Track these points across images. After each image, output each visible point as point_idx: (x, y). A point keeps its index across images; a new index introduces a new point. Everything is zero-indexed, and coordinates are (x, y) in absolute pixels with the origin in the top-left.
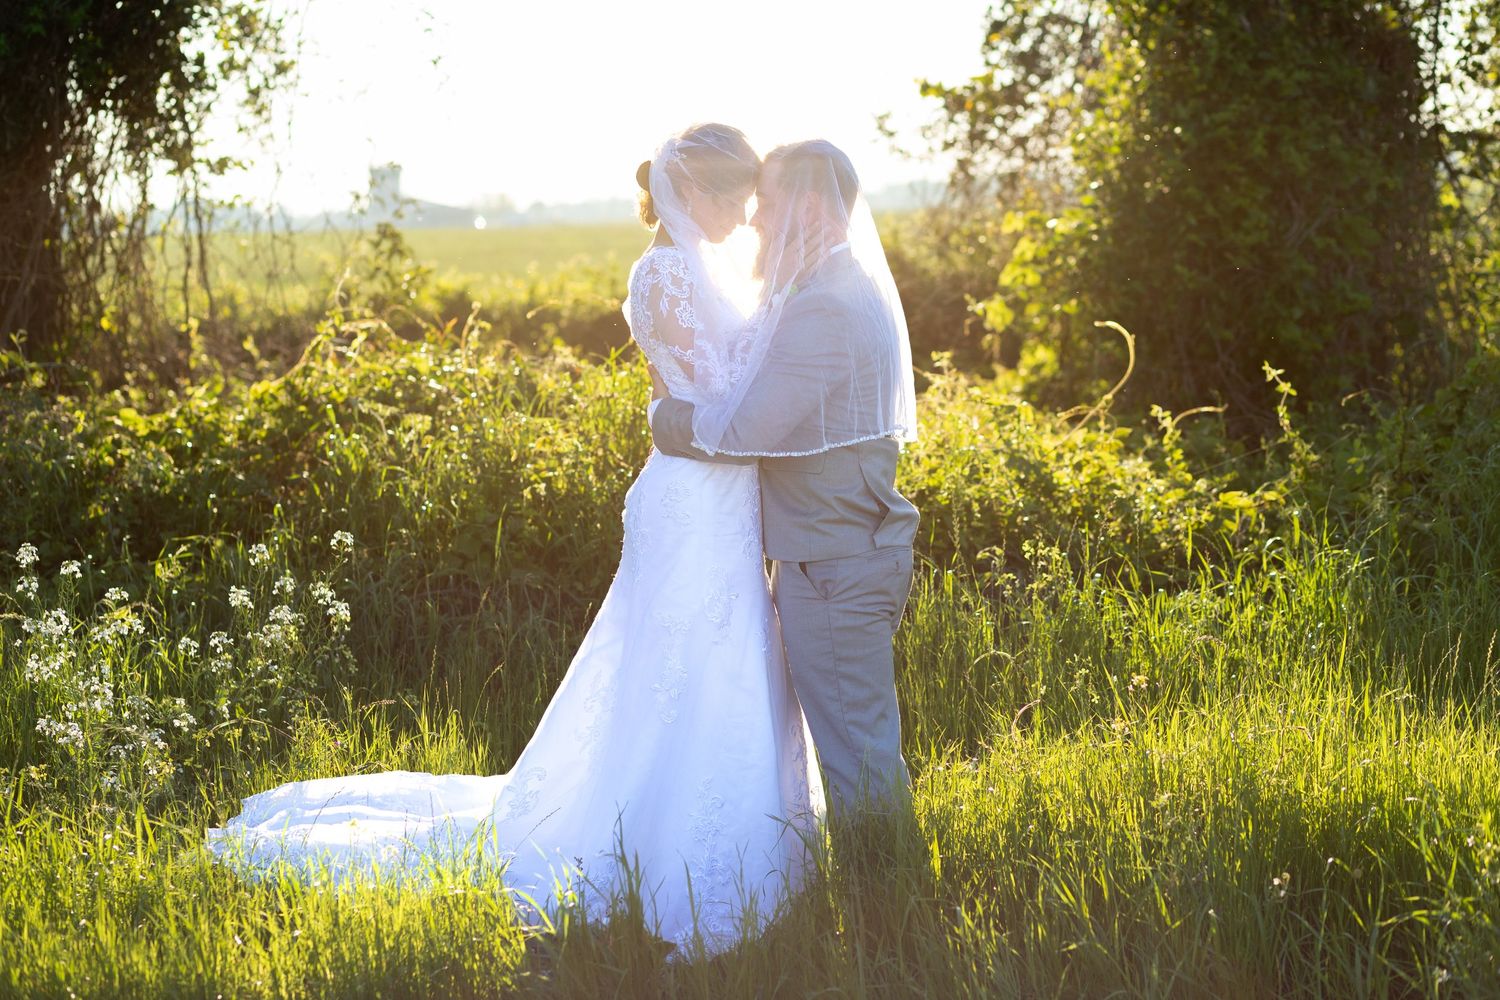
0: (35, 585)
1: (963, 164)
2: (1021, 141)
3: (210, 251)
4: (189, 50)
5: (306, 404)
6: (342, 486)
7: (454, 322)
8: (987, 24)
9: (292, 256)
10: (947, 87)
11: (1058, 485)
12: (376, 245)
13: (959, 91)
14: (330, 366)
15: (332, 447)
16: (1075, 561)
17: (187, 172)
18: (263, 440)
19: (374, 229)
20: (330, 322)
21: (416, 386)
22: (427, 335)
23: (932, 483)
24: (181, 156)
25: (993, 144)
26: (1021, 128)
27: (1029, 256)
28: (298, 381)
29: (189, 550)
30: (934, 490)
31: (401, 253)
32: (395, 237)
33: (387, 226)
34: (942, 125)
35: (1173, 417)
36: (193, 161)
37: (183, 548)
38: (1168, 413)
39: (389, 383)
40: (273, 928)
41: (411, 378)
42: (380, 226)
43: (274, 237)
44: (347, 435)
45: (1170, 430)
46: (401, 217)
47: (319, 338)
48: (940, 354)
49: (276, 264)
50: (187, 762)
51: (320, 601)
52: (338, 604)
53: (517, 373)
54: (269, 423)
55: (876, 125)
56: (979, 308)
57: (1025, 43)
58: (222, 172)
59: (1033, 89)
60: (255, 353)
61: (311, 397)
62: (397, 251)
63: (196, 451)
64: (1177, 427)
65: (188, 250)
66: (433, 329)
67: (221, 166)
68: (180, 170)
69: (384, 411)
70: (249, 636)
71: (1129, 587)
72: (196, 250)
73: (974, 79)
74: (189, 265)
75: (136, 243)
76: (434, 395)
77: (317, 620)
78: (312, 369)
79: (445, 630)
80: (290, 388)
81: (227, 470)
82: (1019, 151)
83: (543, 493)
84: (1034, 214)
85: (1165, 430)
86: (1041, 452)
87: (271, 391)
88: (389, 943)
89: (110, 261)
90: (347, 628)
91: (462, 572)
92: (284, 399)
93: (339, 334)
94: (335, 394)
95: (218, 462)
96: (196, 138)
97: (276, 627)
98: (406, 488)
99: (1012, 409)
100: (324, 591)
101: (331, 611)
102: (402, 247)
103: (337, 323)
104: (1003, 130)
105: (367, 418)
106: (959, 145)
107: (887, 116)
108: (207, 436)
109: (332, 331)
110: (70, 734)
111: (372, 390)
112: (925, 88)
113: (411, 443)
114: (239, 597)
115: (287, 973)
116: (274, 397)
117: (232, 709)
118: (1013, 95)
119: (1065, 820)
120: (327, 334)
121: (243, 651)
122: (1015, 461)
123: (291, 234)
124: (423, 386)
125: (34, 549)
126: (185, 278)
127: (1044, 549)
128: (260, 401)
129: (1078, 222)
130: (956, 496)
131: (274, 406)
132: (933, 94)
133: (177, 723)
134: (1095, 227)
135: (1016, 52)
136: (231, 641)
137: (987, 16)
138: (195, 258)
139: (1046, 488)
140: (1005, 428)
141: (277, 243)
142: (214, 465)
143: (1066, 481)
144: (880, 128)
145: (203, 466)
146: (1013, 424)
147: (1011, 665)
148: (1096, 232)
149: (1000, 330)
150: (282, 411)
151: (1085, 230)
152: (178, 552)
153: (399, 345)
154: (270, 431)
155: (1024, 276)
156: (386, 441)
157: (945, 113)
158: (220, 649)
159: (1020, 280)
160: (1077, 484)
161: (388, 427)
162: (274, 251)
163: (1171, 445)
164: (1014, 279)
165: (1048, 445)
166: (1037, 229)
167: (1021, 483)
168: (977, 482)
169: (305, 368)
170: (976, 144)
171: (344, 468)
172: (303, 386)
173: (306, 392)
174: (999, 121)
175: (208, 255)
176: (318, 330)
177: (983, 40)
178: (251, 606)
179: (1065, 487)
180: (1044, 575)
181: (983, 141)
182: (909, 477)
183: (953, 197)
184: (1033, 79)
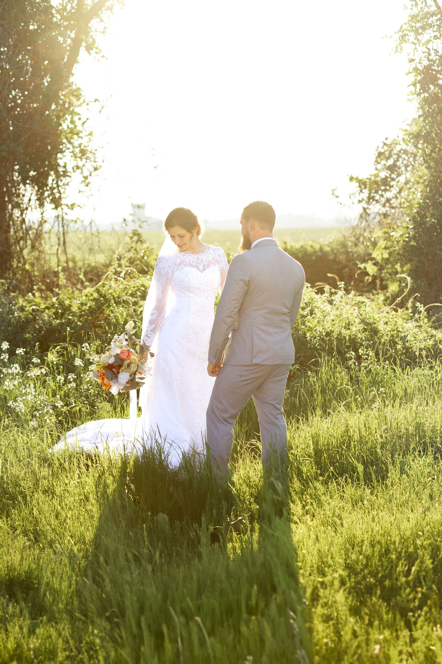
0: (7, 357)
1: (365, 209)
2: (388, 200)
3: (67, 239)
4: (61, 162)
5: (103, 297)
8: (377, 155)
9: (99, 242)
10: (360, 178)
11: (379, 331)
12: (131, 238)
13: (365, 180)
14: (113, 283)
15: (113, 313)
16: (377, 354)
17: (59, 208)
18: (88, 310)
19: (131, 232)
20: (113, 267)
23: (333, 329)
24: (57, 202)
25: (377, 201)
26: (388, 195)
27: (383, 246)
28: (101, 289)
29: (61, 348)
30: (332, 332)
32: (139, 235)
33: (136, 230)
34: (357, 193)
35: (424, 306)
36: (61, 205)
37: (58, 347)
38: (422, 305)
39: (134, 290)
40: (90, 463)
41: (143, 288)
42: (133, 231)
43: (92, 234)
44: (118, 308)
45: (423, 312)
46: (141, 227)
47: (109, 272)
48: (341, 283)
49: (93, 245)
50: (60, 418)
54: (89, 303)
55: (331, 192)
56: (362, 266)
57: (391, 162)
58: (72, 209)
59: (393, 179)
60: (84, 279)
61: (105, 295)
62: (140, 241)
63: (62, 314)
64: (425, 311)
65: (59, 239)
67: (72, 207)
68: (56, 208)
69: (132, 300)
70: (82, 375)
71: (396, 365)
72: (62, 239)
73: (371, 175)
74: (59, 245)
75: (39, 236)
78: (105, 284)
80: (98, 291)
81: (74, 321)
82: (388, 205)
84: (386, 230)
85: (421, 312)
86: (374, 320)
87: (91, 292)
89: (29, 242)
92: (96, 295)
93: (116, 271)
94: (114, 294)
96: (62, 196)
97: (91, 373)
99: (363, 302)
102: (141, 239)
103: (116, 267)
104: (382, 196)
105: (126, 302)
106: (364, 202)
107: (336, 189)
108: (67, 309)
109: (114, 271)
110: (20, 407)
111: (128, 292)
112: (351, 179)
114: (78, 362)
116: (92, 295)
118: (385, 182)
119: (356, 437)
120: (112, 272)
121: (79, 381)
122: (363, 321)
123: (99, 233)
125: (8, 344)
126: (58, 250)
127: (367, 351)
128: (86, 296)
129: (401, 233)
130: (340, 334)
131: (92, 298)
132: (354, 181)
133: (56, 404)
134: (407, 235)
135: (387, 165)
136: (76, 377)
137: (377, 150)
138: (62, 242)
139: (375, 332)
140: (360, 309)
141: (93, 237)
142: (69, 319)
143: (382, 329)
144: (333, 194)
145: (65, 319)
146: (363, 308)
147: (351, 391)
148: (408, 237)
149: (371, 275)
150: (94, 299)
151: (404, 237)
152: (56, 349)
153: (139, 276)
154: (90, 307)
155: (382, 254)
156: (132, 311)
157: (359, 189)
158: (72, 380)
159: (380, 255)
160: (386, 331)
161: (133, 305)
162: (92, 240)
163: (423, 317)
164: (378, 255)
165: (376, 316)
166: (387, 235)
167: (365, 330)
168: (349, 329)
169: (103, 284)
170: (371, 200)
171: (117, 320)
172: (103, 291)
173: (103, 292)
174: (380, 192)
175: (66, 241)
176: (109, 270)
177: (375, 160)
178: (83, 365)
179: (382, 331)
180: (366, 361)
181: (373, 200)
182: (324, 327)
183: (361, 222)
184: (394, 176)
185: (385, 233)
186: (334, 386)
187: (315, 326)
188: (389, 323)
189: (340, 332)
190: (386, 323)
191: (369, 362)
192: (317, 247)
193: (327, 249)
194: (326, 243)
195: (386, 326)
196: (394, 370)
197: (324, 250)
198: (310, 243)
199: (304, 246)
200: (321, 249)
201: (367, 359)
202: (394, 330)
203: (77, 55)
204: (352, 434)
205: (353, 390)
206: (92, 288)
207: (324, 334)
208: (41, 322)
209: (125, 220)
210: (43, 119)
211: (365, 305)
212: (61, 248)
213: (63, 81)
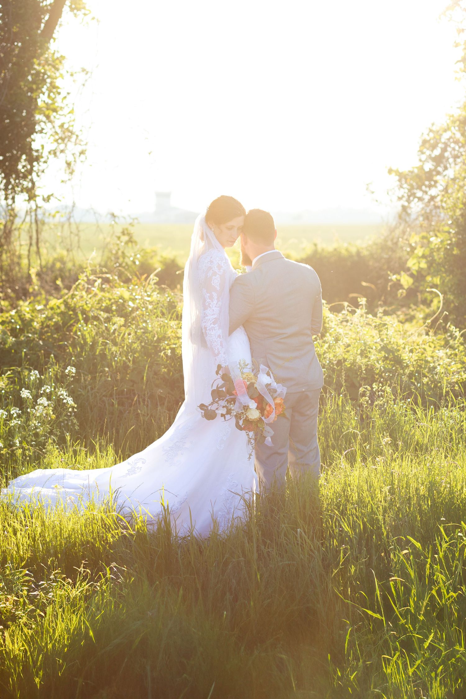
1: (404, 208)
2: (433, 198)
3: (41, 238)
5: (72, 311)
6: (82, 348)
7: (145, 276)
8: (421, 143)
10: (401, 171)
11: (403, 360)
12: (119, 238)
13: (406, 173)
14: (84, 293)
15: (80, 331)
17: (33, 201)
18: (53, 326)
19: (121, 230)
20: (85, 274)
21: (123, 304)
22: (133, 281)
23: (346, 357)
24: (30, 193)
25: (420, 199)
26: (433, 192)
27: (420, 254)
28: (69, 301)
29: (12, 374)
30: (345, 360)
31: (132, 242)
32: (129, 234)
33: (126, 229)
34: (397, 189)
35: (460, 331)
36: (35, 196)
37: (9, 372)
38: (458, 329)
39: (109, 303)
41: (121, 301)
42: (123, 229)
43: (71, 233)
44: (87, 325)
45: (458, 337)
46: (133, 226)
47: (79, 281)
48: (362, 299)
49: (71, 245)
51: (61, 397)
52: (68, 398)
53: (168, 300)
54: (56, 319)
56: (394, 278)
57: (437, 152)
58: (48, 201)
59: (439, 173)
60: (61, 286)
61: (75, 307)
63: (21, 330)
64: (462, 336)
65: (31, 238)
66: (136, 278)
68: (30, 199)
69: (103, 315)
70: (29, 410)
71: (416, 404)
72: (34, 237)
73: (413, 168)
74: (31, 244)
75: (8, 233)
76: (130, 309)
77: (59, 405)
78: (76, 295)
79: (121, 412)
80: (66, 303)
81: (34, 339)
82: (432, 203)
83: (169, 354)
85: (456, 337)
86: (397, 346)
87: (57, 304)
88: (66, 535)
90: (75, 410)
91: (132, 388)
92: (63, 308)
93: (88, 280)
94: (85, 307)
95: (30, 335)
96: (36, 185)
97: (41, 407)
98: (110, 350)
100: (62, 392)
101: (65, 401)
103: (88, 274)
104: (426, 192)
105: (96, 318)
106: (404, 199)
108: (27, 324)
109: (85, 279)
111: (102, 306)
112: (390, 171)
113: (115, 330)
114: (25, 394)
115: (23, 545)
116: (59, 307)
117: (21, 442)
118: (429, 176)
120: (83, 280)
121: (25, 415)
122: (383, 348)
123: (79, 231)
124: (126, 304)
126: (29, 251)
127: (382, 387)
128: (52, 309)
129: (442, 238)
130: (354, 363)
131: (59, 311)
132: (393, 174)
134: (449, 242)
135: (433, 156)
136: (20, 412)
137: (421, 138)
138: (34, 241)
139: (398, 361)
140: (381, 333)
141: (72, 236)
142: (29, 337)
143: (407, 358)
144: (367, 189)
145: (24, 336)
146: (384, 332)
147: (359, 437)
148: (449, 245)
149: (406, 287)
150: (62, 313)
151: (445, 243)
152: (7, 374)
153: (119, 285)
154: (56, 322)
155: (419, 263)
156: (104, 328)
157: (398, 183)
158: (15, 415)
159: (417, 265)
160: (412, 360)
161: (105, 322)
162: (70, 239)
163: (458, 344)
164: (414, 264)
165: (401, 342)
166: (425, 241)
167: (386, 358)
168: (366, 357)
169: (73, 295)
170: (411, 198)
171: (84, 339)
172: (72, 303)
173: (73, 305)
174: (424, 188)
175: (40, 240)
176: (80, 277)
177: (418, 149)
178: (31, 397)
179: (406, 361)
180: (381, 398)
181: (415, 197)
182: (335, 354)
183: (400, 224)
184: (440, 169)
185: (423, 238)
188: (414, 350)
189: (355, 360)
190: (411, 351)
191: (384, 400)
192: (353, 250)
193: (365, 253)
194: (364, 245)
195: (411, 354)
196: (414, 410)
197: (362, 255)
198: (345, 245)
200: (358, 253)
201: (382, 396)
202: (422, 360)
203: (59, 15)
204: (350, 493)
205: (362, 435)
206: (58, 299)
207: (335, 362)
209: (113, 215)
210: (12, 92)
211: (387, 328)
212: (34, 248)
213: (37, 48)
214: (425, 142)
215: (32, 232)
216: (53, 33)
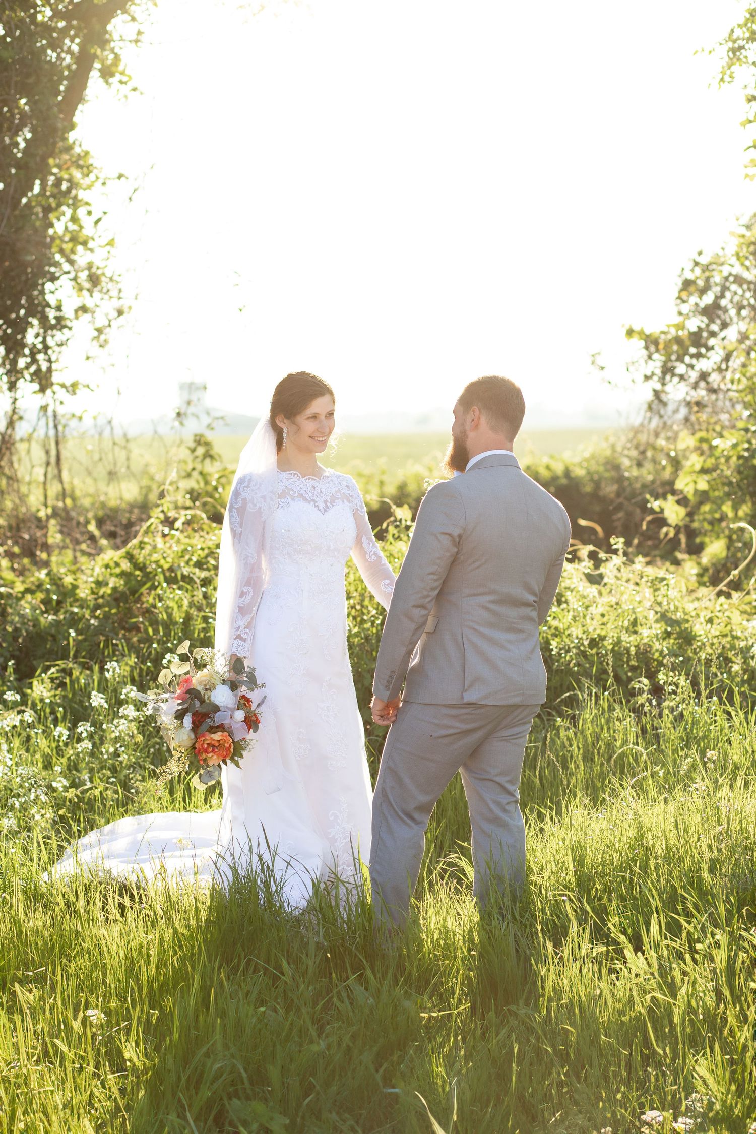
1: (657, 393)
2: (704, 376)
3: (64, 454)
4: (51, 299)
5: (140, 569)
6: (168, 627)
8: (680, 285)
9: (128, 459)
10: (647, 332)
11: (695, 636)
12: (193, 450)
13: (656, 335)
14: (159, 541)
15: (161, 600)
16: (695, 684)
17: (49, 391)
18: (110, 595)
19: (192, 438)
20: (160, 509)
23: (603, 633)
24: (44, 380)
25: (682, 377)
26: (703, 365)
27: (698, 467)
28: (135, 552)
29: (58, 671)
30: (602, 638)
31: (211, 457)
32: (207, 444)
33: (201, 436)
34: (642, 362)
36: (52, 384)
37: (53, 670)
39: (203, 554)
42: (196, 436)
43: (114, 443)
44: (172, 591)
46: (212, 429)
47: (152, 520)
48: (617, 540)
49: (115, 464)
50: (61, 812)
54: (113, 582)
55: (590, 360)
56: (656, 505)
57: (708, 299)
58: (74, 393)
59: (713, 334)
60: (97, 533)
61: (144, 565)
62: (208, 455)
63: (59, 602)
65: (47, 452)
67: (72, 388)
68: (43, 390)
69: (198, 573)
70: (104, 726)
71: (732, 704)
72: (53, 453)
73: (669, 326)
74: (48, 464)
75: (6, 446)
78: (145, 543)
80: (130, 557)
81: (83, 616)
82: (702, 384)
84: (703, 434)
86: (686, 614)
87: (116, 559)
92: (126, 565)
93: (166, 517)
94: (162, 562)
95: (76, 610)
96: (54, 366)
97: (123, 721)
99: (663, 579)
102: (212, 452)
103: (166, 510)
104: (692, 367)
105: (187, 579)
106: (655, 378)
107: (599, 354)
108: (68, 594)
109: (161, 516)
111: (190, 559)
112: (630, 332)
114: (97, 700)
116: (117, 565)
117: (91, 779)
118: (697, 339)
120: (158, 518)
121: (98, 737)
122: (664, 617)
123: (127, 441)
126: (45, 475)
127: (674, 678)
128: (107, 566)
129: (735, 441)
130: (619, 642)
131: (118, 570)
132: (636, 337)
133: (54, 784)
134: (746, 445)
135: (702, 305)
136: (92, 729)
137: (680, 276)
138: (53, 460)
139: (687, 638)
140: (656, 594)
141: (117, 448)
142: (72, 613)
143: (702, 632)
144: (593, 363)
145: (65, 613)
146: (663, 590)
147: (644, 757)
148: (747, 450)
149: (674, 524)
150: (123, 574)
151: (740, 448)
152: (49, 673)
153: (210, 527)
154: (115, 589)
155: (695, 482)
156: (201, 596)
157: (645, 352)
158: (84, 735)
159: (692, 485)
160: (710, 636)
161: (202, 586)
162: (114, 455)
164: (687, 484)
165: (690, 607)
166: (705, 446)
167: (668, 635)
168: (636, 632)
169: (141, 542)
170: (668, 377)
171: (170, 615)
172: (141, 556)
173: (141, 560)
174: (687, 359)
175: (63, 457)
176: (152, 514)
177: (677, 295)
178: (106, 706)
179: (702, 637)
180: (673, 696)
181: (673, 375)
182: (585, 629)
183: (650, 419)
184: (715, 327)
185: (702, 440)
186: (609, 745)
187: (568, 628)
188: (716, 621)
189: (619, 638)
190: (710, 621)
191: (678, 699)
192: (559, 469)
193: (579, 472)
194: (577, 460)
195: (709, 625)
196: (729, 714)
197: (572, 475)
198: (545, 460)
199: (533, 468)
200: (567, 473)
201: (674, 693)
202: (726, 635)
203: (84, 86)
204: (651, 843)
205: (647, 754)
206: (117, 550)
207: (586, 643)
208: (17, 619)
209: (180, 414)
210: (17, 212)
211: (667, 585)
212: (52, 470)
213: (58, 139)
214: (687, 284)
215: (50, 444)
216: (73, 115)
